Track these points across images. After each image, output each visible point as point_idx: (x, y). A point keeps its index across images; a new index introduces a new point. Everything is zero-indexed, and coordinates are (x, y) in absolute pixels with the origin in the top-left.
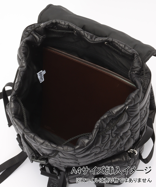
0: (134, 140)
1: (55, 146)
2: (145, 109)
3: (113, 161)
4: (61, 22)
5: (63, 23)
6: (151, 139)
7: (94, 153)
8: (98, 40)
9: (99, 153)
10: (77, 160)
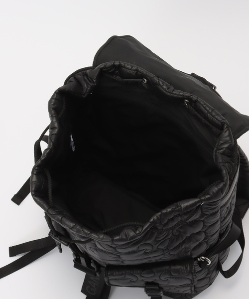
0: (207, 244)
1: (89, 233)
2: (228, 205)
3: (173, 268)
4: (126, 65)
5: (129, 67)
6: (237, 242)
7: (144, 251)
8: (178, 93)
9: (151, 252)
10: (119, 256)
